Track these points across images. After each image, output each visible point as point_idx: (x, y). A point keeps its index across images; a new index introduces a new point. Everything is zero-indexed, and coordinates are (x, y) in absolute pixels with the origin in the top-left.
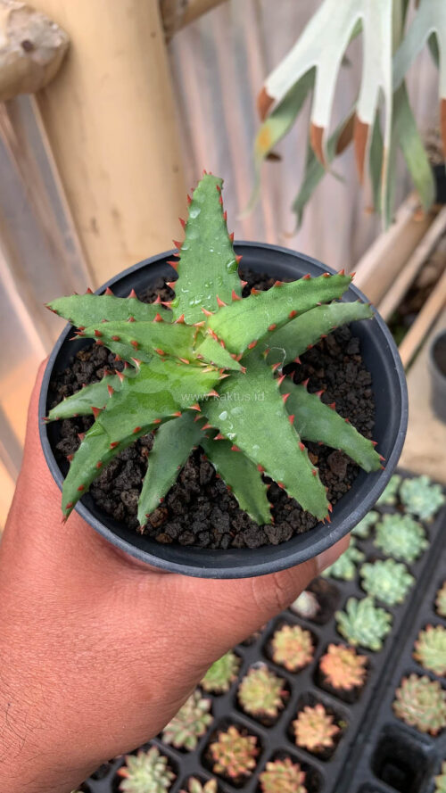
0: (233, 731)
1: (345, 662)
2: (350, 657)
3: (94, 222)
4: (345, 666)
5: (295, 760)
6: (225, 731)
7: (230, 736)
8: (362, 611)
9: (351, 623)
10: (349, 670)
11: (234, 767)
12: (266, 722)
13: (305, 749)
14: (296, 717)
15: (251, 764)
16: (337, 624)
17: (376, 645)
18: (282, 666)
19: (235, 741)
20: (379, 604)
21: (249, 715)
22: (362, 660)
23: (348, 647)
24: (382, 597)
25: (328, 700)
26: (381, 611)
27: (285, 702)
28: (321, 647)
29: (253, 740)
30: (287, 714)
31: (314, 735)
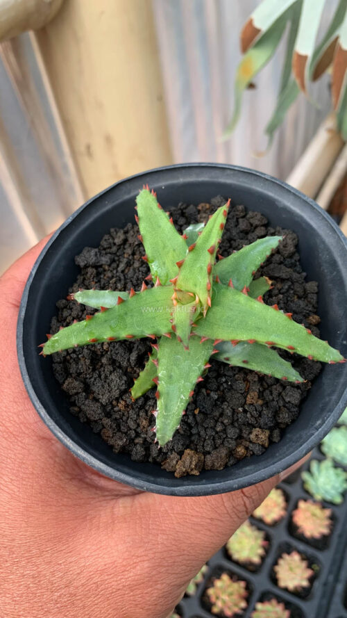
0: (225, 577)
1: (314, 515)
2: (317, 510)
3: (88, 147)
4: (314, 518)
5: (280, 600)
6: (219, 577)
7: (223, 582)
8: (324, 472)
9: (316, 481)
10: (318, 521)
11: (229, 608)
12: (251, 568)
13: (286, 590)
14: (276, 563)
15: (243, 604)
16: (303, 483)
17: (338, 500)
18: (261, 520)
19: (229, 586)
20: (337, 465)
21: (237, 563)
22: (328, 512)
23: (315, 502)
24: (338, 458)
25: (302, 547)
26: (339, 471)
27: (267, 550)
28: (292, 503)
29: (242, 584)
30: (269, 561)
31: (293, 579)
